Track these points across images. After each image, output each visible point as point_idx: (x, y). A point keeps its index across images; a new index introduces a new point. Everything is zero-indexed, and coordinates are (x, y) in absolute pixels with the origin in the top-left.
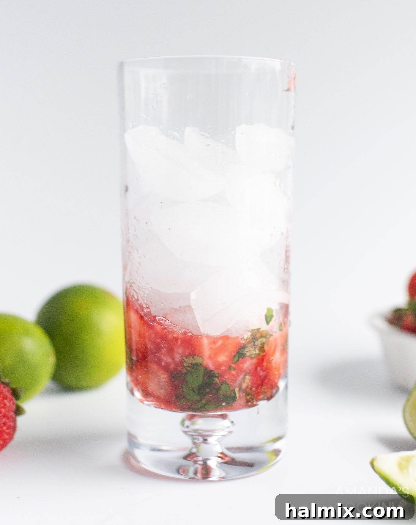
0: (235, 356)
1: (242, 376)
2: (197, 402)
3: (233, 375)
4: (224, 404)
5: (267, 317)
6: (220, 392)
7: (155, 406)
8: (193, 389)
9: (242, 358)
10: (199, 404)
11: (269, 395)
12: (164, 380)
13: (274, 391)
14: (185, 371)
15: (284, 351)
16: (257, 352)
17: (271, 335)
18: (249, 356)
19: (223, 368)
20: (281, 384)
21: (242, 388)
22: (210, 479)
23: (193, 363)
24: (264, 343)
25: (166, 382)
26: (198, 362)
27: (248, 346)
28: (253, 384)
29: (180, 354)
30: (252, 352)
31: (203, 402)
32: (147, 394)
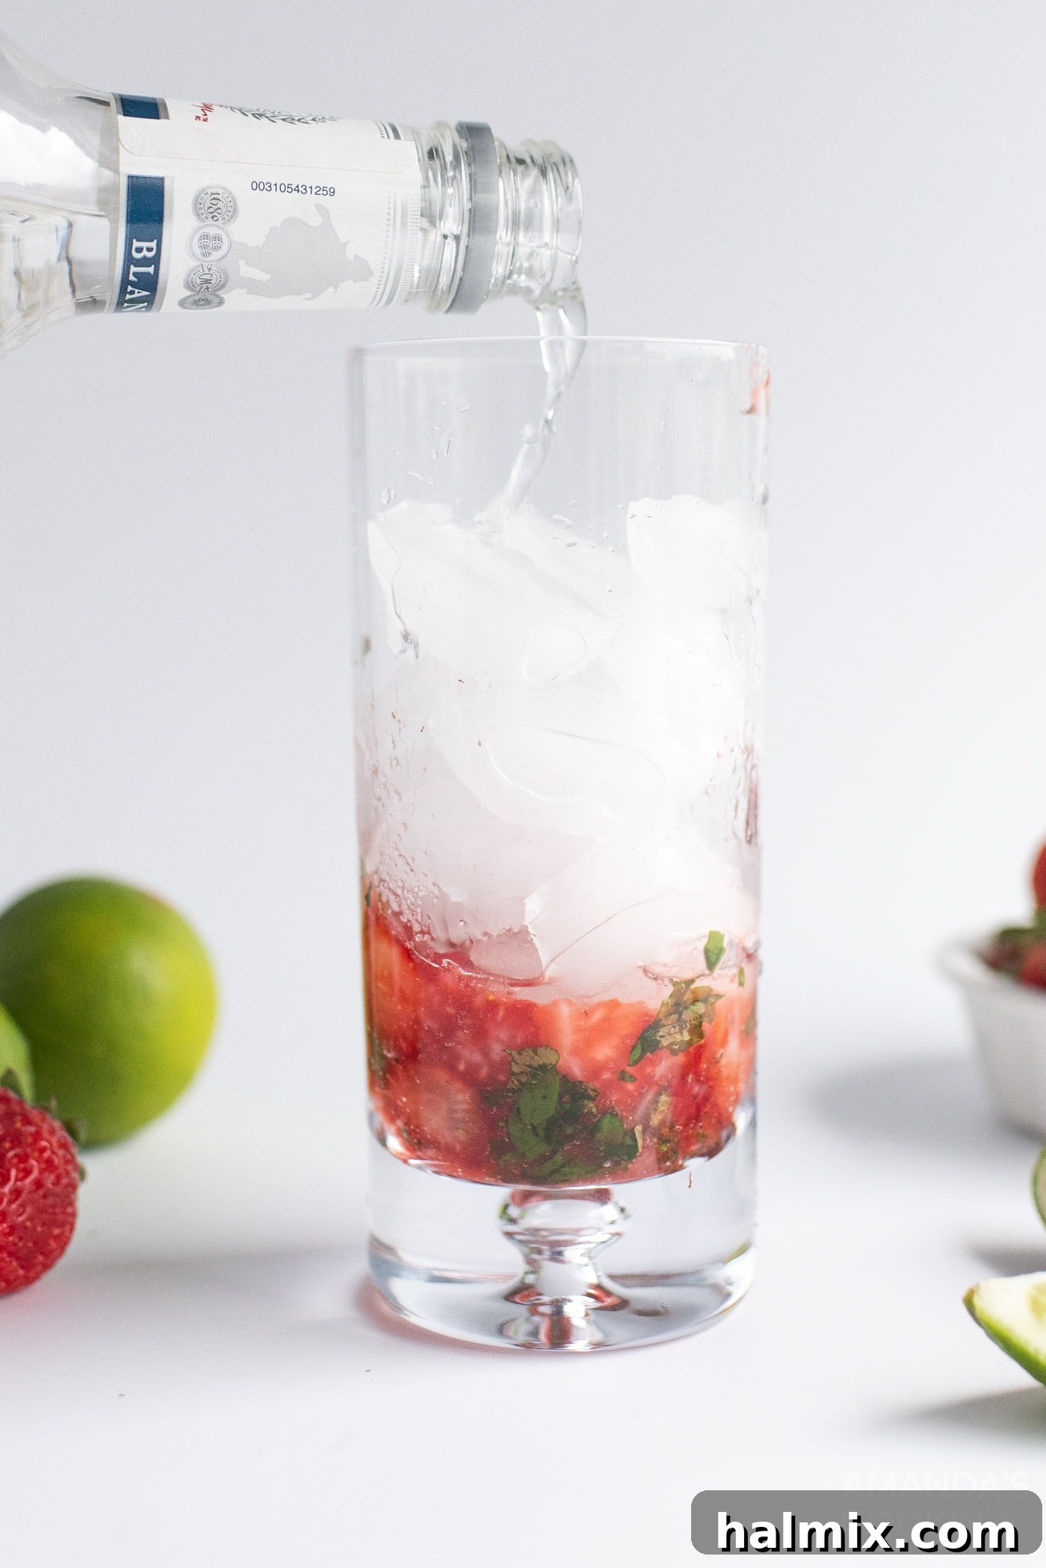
0: (634, 1048)
1: (649, 1097)
2: (543, 1159)
3: (629, 1094)
4: (608, 1165)
5: (710, 954)
6: (599, 1136)
7: (437, 1169)
8: (534, 1129)
9: (651, 1053)
10: (548, 1166)
11: (711, 1143)
12: (464, 1106)
13: (724, 1134)
14: (514, 1083)
15: (749, 1035)
16: (687, 1037)
17: (718, 996)
18: (667, 1047)
19: (606, 1076)
20: (741, 1119)
21: (649, 1127)
22: (571, 1347)
23: (535, 1064)
24: (701, 1016)
25: (467, 1111)
26: (545, 1061)
27: (664, 1022)
28: (677, 1114)
29: (502, 1042)
30: (672, 1036)
31: (559, 1158)
32: (418, 1142)
